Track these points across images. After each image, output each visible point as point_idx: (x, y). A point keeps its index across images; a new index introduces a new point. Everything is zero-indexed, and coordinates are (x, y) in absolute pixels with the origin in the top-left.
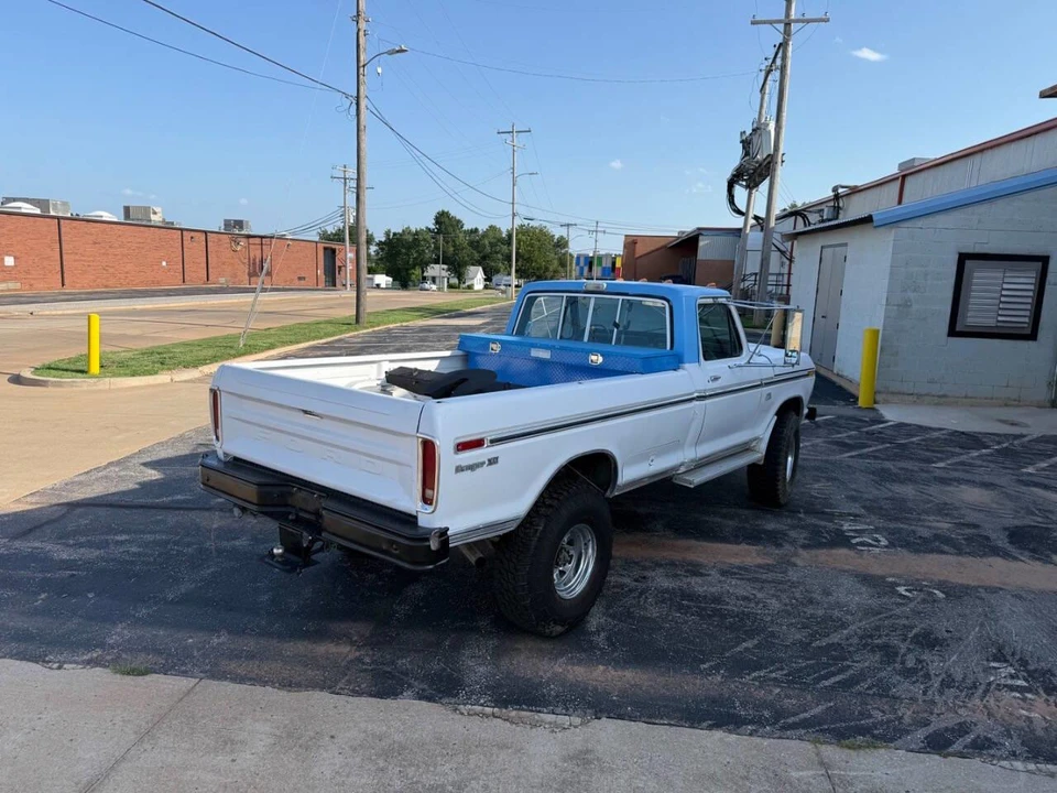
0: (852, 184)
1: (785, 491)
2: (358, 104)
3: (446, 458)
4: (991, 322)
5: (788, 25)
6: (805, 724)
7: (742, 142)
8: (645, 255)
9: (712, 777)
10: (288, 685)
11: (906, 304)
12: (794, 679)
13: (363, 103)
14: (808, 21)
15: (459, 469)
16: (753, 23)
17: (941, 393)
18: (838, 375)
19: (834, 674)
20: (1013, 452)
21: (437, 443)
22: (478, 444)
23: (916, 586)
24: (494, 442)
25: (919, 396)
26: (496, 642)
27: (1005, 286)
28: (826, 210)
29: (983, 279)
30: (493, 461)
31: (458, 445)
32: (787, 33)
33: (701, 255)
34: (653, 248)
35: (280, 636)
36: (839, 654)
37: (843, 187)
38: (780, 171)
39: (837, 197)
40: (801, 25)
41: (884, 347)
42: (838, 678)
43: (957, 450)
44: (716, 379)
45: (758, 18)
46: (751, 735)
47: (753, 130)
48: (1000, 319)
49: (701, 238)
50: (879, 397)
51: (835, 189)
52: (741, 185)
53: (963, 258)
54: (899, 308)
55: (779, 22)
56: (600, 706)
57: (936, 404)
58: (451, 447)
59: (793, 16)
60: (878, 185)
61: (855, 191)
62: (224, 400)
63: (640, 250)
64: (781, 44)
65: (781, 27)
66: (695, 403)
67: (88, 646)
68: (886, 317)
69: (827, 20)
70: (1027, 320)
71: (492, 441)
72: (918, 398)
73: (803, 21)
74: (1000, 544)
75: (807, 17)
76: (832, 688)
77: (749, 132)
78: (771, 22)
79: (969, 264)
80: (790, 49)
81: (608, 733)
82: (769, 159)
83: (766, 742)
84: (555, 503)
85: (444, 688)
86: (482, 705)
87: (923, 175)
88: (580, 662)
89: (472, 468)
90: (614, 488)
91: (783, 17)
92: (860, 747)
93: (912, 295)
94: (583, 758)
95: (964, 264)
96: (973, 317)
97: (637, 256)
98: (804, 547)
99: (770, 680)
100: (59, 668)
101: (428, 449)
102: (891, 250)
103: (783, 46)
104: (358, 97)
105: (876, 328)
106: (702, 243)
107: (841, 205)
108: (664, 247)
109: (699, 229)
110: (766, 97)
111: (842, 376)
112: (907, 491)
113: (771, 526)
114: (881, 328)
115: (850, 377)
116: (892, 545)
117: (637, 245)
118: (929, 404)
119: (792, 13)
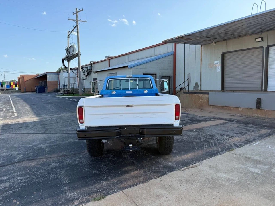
0: (94, 61)
5: (77, 21)
8: (28, 80)
16: (69, 20)
28: (88, 67)
32: (77, 23)
33: (48, 80)
34: (30, 78)
37: (92, 62)
39: (91, 64)
40: (81, 22)
45: (70, 19)
47: (70, 47)
49: (47, 75)
51: (90, 62)
52: (66, 60)
55: (75, 20)
60: (102, 61)
61: (95, 63)
63: (26, 79)
64: (76, 26)
65: (76, 22)
69: (86, 22)
75: (82, 20)
78: (73, 20)
80: (79, 27)
85: (171, 168)
86: (183, 168)
87: (114, 59)
97: (25, 81)
102: (132, 73)
103: (77, 26)
106: (48, 76)
107: (92, 66)
108: (34, 78)
109: (46, 73)
119: (78, 19)
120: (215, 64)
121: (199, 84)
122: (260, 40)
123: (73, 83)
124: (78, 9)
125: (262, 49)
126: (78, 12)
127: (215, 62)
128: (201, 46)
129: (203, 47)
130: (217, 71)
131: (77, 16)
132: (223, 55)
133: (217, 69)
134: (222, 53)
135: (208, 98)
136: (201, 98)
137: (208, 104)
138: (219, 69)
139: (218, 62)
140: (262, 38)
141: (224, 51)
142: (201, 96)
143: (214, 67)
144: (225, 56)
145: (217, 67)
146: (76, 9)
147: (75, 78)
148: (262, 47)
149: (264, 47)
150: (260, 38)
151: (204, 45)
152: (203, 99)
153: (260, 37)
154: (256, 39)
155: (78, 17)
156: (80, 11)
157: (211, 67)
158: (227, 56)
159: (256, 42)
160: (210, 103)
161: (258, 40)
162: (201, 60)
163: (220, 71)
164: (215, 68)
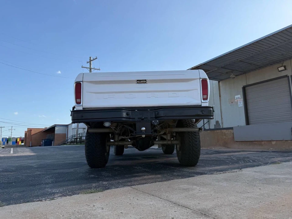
5: (91, 69)
8: (35, 134)
14: (96, 69)
16: (82, 67)
32: (91, 71)
33: (56, 132)
34: (37, 132)
40: (94, 70)
45: (83, 66)
49: (56, 127)
55: (88, 68)
59: (92, 67)
63: (33, 132)
65: (89, 69)
69: (100, 70)
73: (94, 69)
75: (95, 68)
78: (87, 68)
91: (89, 67)
97: (32, 134)
106: (56, 129)
108: (41, 132)
109: (55, 125)
117: (32, 131)
119: (91, 66)
120: (236, 99)
121: (220, 122)
122: (283, 68)
123: (82, 133)
124: (91, 58)
125: (287, 78)
126: (92, 61)
127: (236, 97)
128: (219, 82)
129: (220, 83)
130: (239, 106)
131: (90, 64)
132: (244, 89)
133: (239, 104)
134: (242, 87)
135: (233, 134)
136: (225, 135)
137: (234, 141)
138: (242, 103)
139: (239, 96)
140: (285, 67)
141: (245, 84)
142: (225, 132)
143: (235, 102)
144: (246, 89)
145: (239, 102)
146: (90, 57)
147: (85, 128)
148: (286, 76)
149: (289, 76)
150: (283, 67)
151: (222, 80)
152: (227, 135)
153: (283, 65)
154: (279, 68)
155: (92, 65)
156: (93, 60)
157: (232, 103)
158: (248, 90)
159: (279, 71)
160: (236, 139)
161: (280, 69)
162: (220, 96)
163: (242, 106)
164: (237, 103)
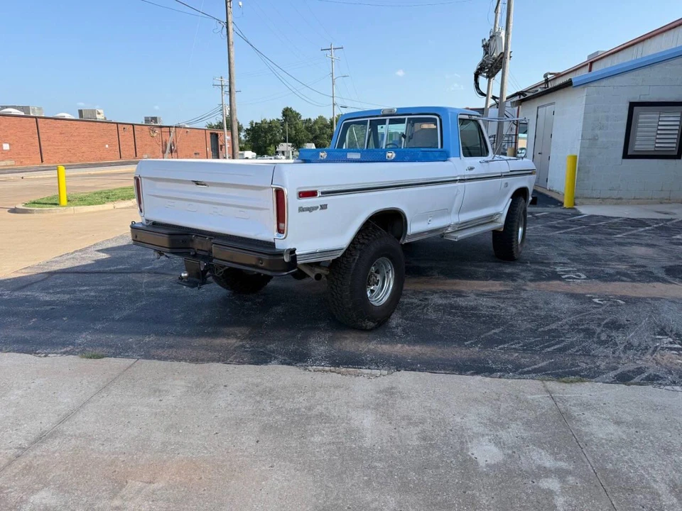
0: (556, 71)
1: (517, 249)
2: (227, 28)
3: (292, 202)
4: (651, 148)
6: (535, 371)
7: (484, 46)
9: (476, 400)
10: (196, 360)
11: (595, 139)
12: (527, 348)
13: (231, 27)
15: (301, 210)
17: (618, 197)
18: (550, 190)
19: (554, 345)
20: (666, 228)
21: (286, 191)
22: (313, 194)
23: (606, 298)
24: (325, 193)
25: (603, 199)
26: (331, 334)
27: (660, 123)
29: (646, 119)
30: (324, 207)
31: (300, 193)
35: (190, 336)
36: (555, 335)
37: (551, 74)
38: (509, 64)
39: (547, 81)
41: (580, 168)
42: (556, 347)
43: (630, 228)
44: (472, 169)
46: (500, 377)
47: (491, 37)
48: (657, 145)
50: (577, 201)
51: (545, 76)
52: (483, 76)
53: (633, 105)
54: (590, 141)
56: (399, 364)
57: (616, 204)
58: (295, 195)
60: (574, 70)
61: (557, 76)
62: (143, 183)
66: (458, 184)
67: (64, 345)
68: (582, 147)
70: (675, 145)
71: (322, 193)
72: (603, 201)
74: (660, 275)
76: (553, 352)
77: (488, 38)
79: (636, 109)
81: (405, 379)
82: (501, 56)
83: (510, 381)
84: (366, 241)
85: (298, 358)
86: (323, 366)
87: (604, 60)
88: (386, 343)
89: (310, 209)
90: (405, 236)
92: (572, 382)
93: (598, 132)
94: (390, 392)
95: (633, 109)
96: (639, 145)
98: (531, 281)
99: (512, 349)
100: (45, 356)
101: (279, 194)
102: (584, 103)
104: (227, 23)
105: (575, 154)
107: (550, 86)
110: (499, 15)
111: (552, 191)
112: (598, 250)
113: (509, 270)
114: (578, 155)
115: (558, 190)
116: (588, 278)
118: (610, 204)
